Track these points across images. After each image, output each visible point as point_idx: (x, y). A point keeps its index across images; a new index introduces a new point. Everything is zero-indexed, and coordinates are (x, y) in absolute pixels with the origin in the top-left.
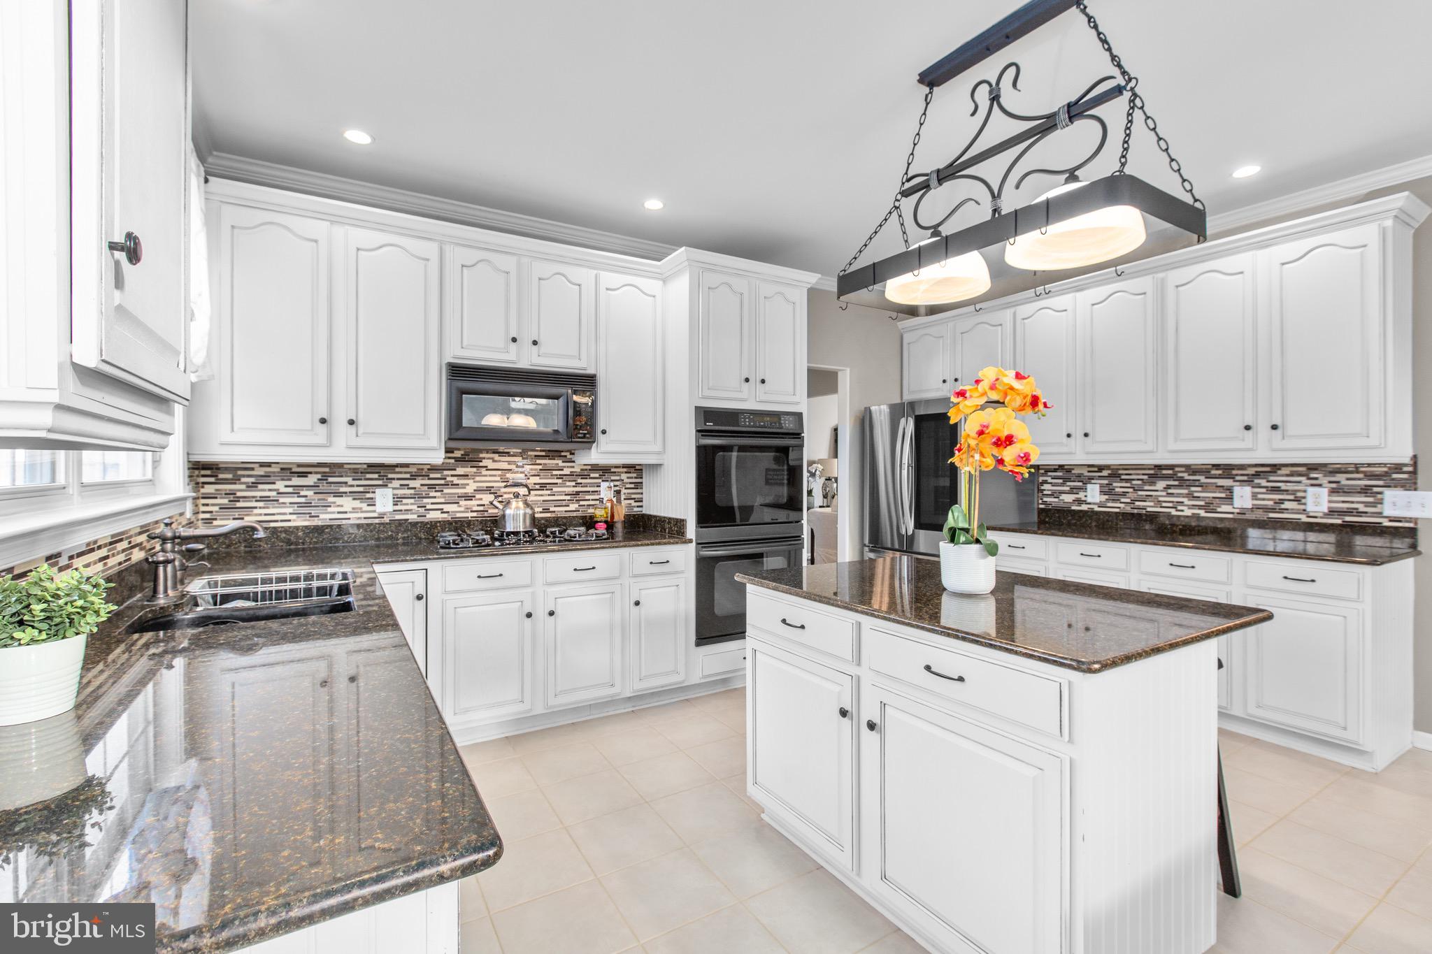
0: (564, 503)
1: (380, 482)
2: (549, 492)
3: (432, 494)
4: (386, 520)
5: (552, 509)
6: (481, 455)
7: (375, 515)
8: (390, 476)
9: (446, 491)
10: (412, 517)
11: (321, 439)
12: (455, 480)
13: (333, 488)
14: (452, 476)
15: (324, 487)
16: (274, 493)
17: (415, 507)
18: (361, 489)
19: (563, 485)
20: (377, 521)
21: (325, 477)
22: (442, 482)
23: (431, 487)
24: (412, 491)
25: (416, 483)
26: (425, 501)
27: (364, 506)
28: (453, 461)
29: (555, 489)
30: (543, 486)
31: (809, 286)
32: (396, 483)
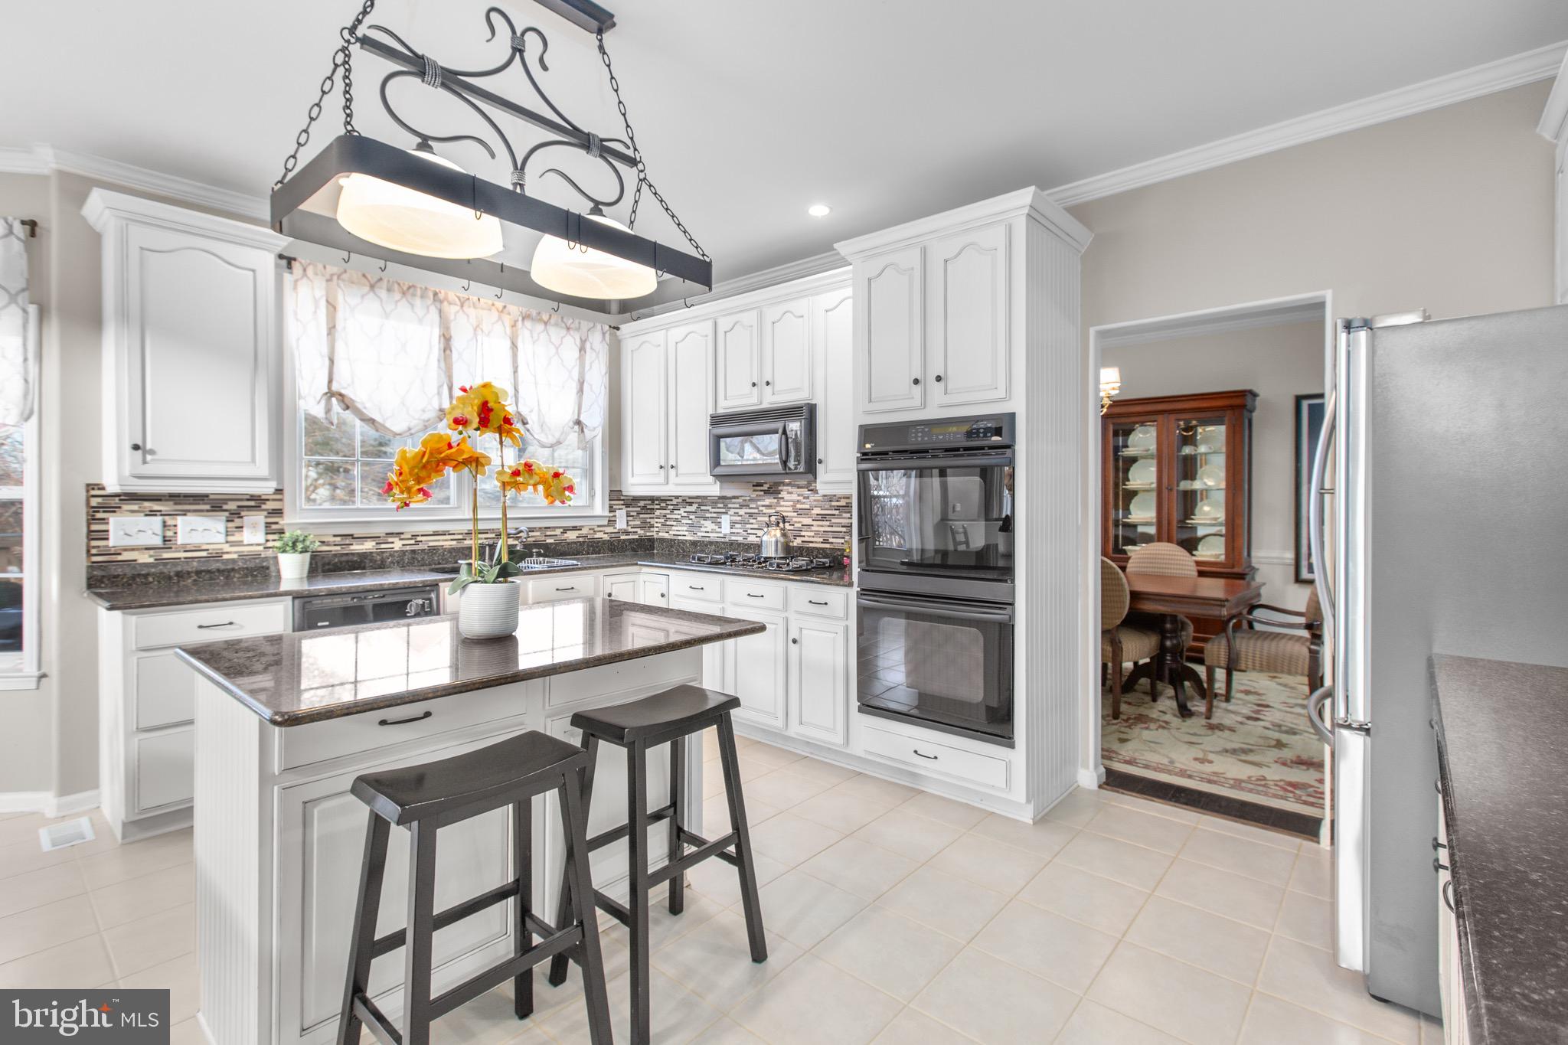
0: (841, 535)
1: (724, 510)
2: (828, 523)
3: (751, 521)
4: (727, 540)
5: (831, 540)
6: (780, 488)
7: (721, 535)
8: (730, 506)
9: (759, 519)
10: (740, 539)
11: (662, 480)
12: (764, 510)
13: (702, 513)
14: (763, 506)
15: (700, 513)
16: (679, 517)
17: (741, 531)
18: (715, 515)
19: (839, 516)
20: (723, 540)
21: (700, 505)
22: (756, 511)
23: (751, 515)
24: (740, 518)
25: (742, 512)
26: (748, 526)
27: (717, 528)
28: (762, 493)
29: (833, 521)
31: (1026, 210)
32: (732, 512)
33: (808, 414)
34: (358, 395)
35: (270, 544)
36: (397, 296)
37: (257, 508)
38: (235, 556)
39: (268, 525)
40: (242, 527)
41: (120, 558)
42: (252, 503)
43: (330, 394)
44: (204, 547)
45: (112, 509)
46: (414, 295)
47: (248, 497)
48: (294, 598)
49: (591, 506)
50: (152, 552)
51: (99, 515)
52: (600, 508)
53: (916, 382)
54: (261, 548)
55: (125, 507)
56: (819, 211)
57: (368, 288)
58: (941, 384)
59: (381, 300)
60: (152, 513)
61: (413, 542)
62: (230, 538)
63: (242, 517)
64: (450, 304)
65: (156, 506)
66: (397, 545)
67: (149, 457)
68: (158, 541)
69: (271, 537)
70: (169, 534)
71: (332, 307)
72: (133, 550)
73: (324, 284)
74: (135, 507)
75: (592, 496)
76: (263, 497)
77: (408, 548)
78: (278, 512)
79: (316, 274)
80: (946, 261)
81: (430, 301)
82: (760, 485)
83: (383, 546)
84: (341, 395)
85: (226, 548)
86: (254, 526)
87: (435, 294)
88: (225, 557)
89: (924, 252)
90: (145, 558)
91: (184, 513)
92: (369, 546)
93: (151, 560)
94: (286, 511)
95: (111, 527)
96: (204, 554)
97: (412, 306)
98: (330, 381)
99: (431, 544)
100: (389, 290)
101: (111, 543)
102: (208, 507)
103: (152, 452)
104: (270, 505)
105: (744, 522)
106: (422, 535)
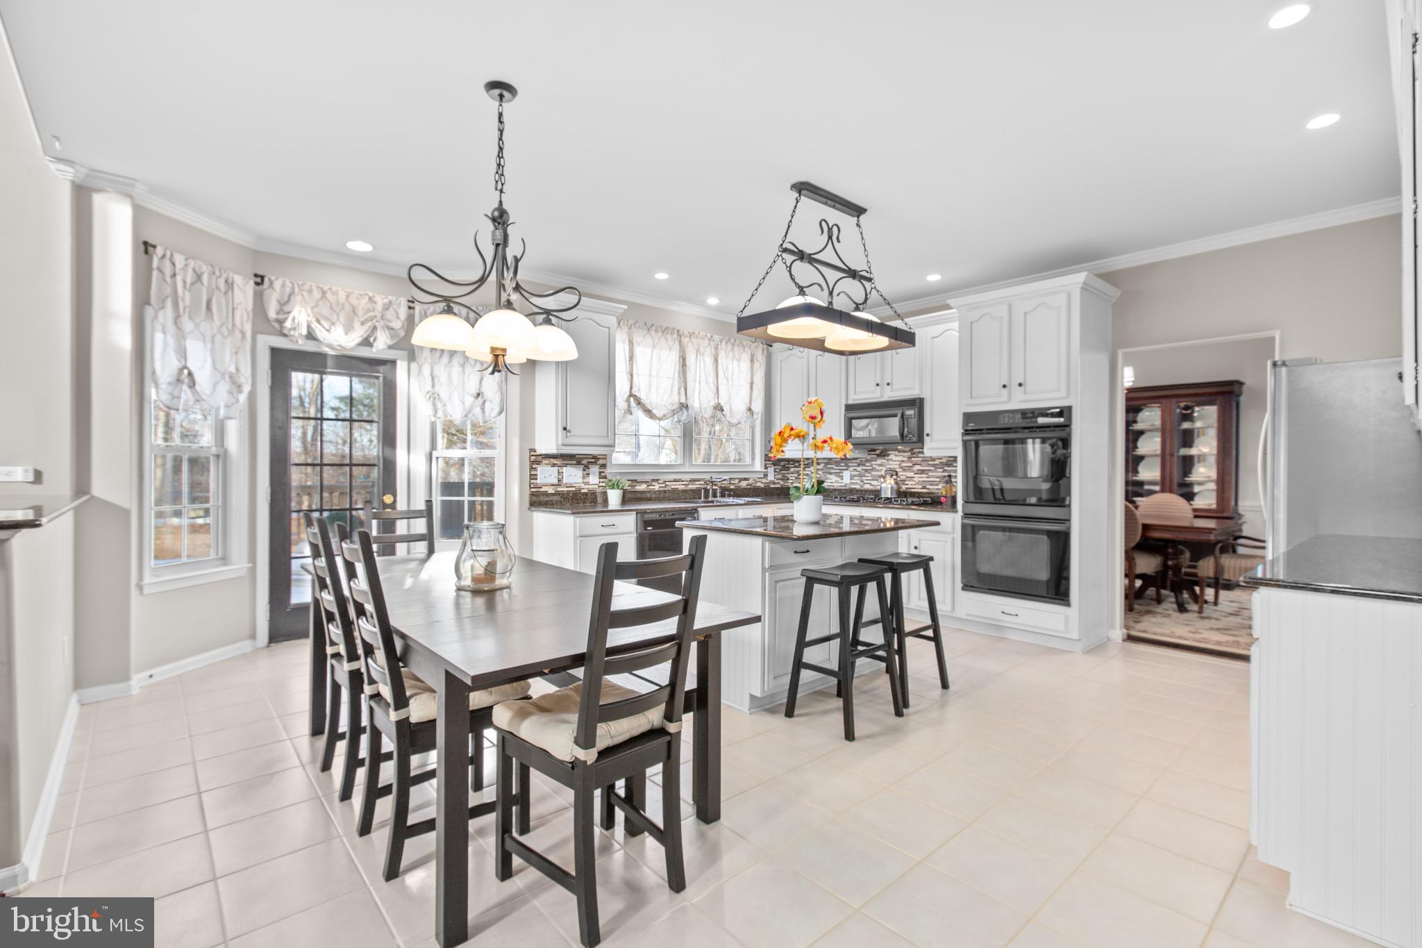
0: (935, 483)
1: (845, 468)
2: (926, 476)
3: (867, 475)
4: (848, 488)
5: (928, 487)
6: (890, 452)
7: (842, 485)
8: (850, 464)
9: (873, 473)
10: (858, 487)
12: (877, 467)
13: (828, 470)
14: (876, 465)
15: (825, 471)
16: (810, 472)
17: (859, 481)
18: (838, 471)
19: (934, 471)
20: (844, 488)
21: (826, 464)
22: (870, 468)
23: (866, 470)
24: (858, 473)
25: (859, 469)
26: (864, 478)
27: (839, 480)
28: (875, 456)
29: (930, 474)
30: (922, 472)
31: (1080, 285)
32: (851, 469)
33: (917, 404)
34: (643, 396)
35: (601, 484)
36: (660, 334)
37: (595, 463)
38: (586, 491)
39: (600, 472)
40: (589, 474)
41: (542, 490)
42: (593, 460)
43: (631, 395)
44: (574, 485)
45: (538, 463)
46: (667, 333)
47: (591, 457)
48: (637, 514)
49: (752, 465)
50: (554, 487)
51: (534, 466)
52: (758, 465)
53: (1004, 386)
54: (597, 486)
55: (544, 462)
56: (934, 278)
57: (646, 331)
58: (1022, 388)
59: (652, 337)
60: (554, 465)
61: (664, 485)
62: (585, 480)
63: (589, 468)
64: (685, 337)
65: (555, 462)
66: (656, 487)
67: (568, 434)
68: (556, 481)
69: (601, 480)
70: (560, 477)
71: (631, 343)
72: (546, 485)
73: (627, 330)
74: (547, 462)
75: (753, 458)
76: (599, 457)
77: (662, 489)
78: (604, 466)
79: (624, 325)
80: (1026, 313)
81: (676, 336)
82: (875, 450)
83: (650, 487)
84: (635, 396)
85: (583, 486)
86: (594, 474)
87: (678, 331)
88: (583, 491)
89: (1010, 306)
90: (551, 490)
91: (566, 465)
92: (643, 487)
93: (554, 492)
94: (608, 465)
95: (538, 473)
96: (574, 489)
97: (667, 340)
98: (631, 388)
99: (673, 487)
100: (656, 331)
101: (538, 481)
102: (575, 462)
103: (569, 431)
104: (601, 462)
105: (861, 476)
106: (669, 481)
